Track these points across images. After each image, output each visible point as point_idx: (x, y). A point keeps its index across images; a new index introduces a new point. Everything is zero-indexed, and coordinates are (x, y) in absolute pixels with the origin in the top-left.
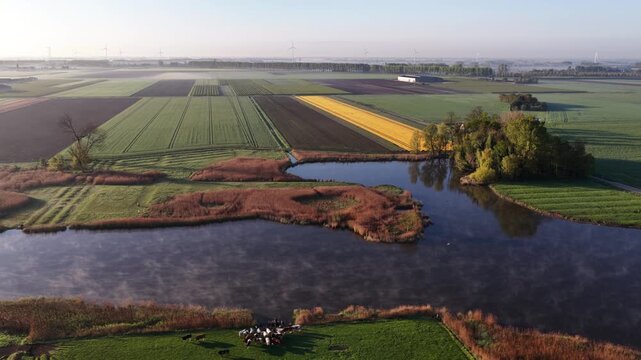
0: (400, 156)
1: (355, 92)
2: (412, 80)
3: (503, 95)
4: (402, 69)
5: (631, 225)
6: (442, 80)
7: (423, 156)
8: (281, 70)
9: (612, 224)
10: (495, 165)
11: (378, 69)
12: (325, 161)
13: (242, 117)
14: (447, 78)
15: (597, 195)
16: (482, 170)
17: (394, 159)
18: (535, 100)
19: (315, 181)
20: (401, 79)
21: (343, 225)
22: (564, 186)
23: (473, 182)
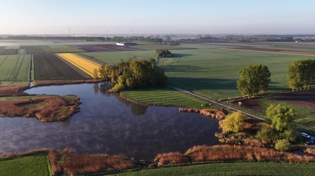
0: (87, 81)
1: (89, 51)
2: (123, 44)
3: (158, 50)
4: (120, 39)
5: (169, 105)
6: (136, 44)
7: (99, 80)
8: (60, 41)
9: (161, 105)
10: (124, 83)
11: (109, 39)
12: (48, 85)
13: (19, 65)
14: (140, 43)
15: (165, 93)
16: (119, 85)
17: (84, 82)
18: (170, 52)
19: (35, 95)
20: (118, 44)
21: (32, 115)
22: (152, 90)
23: (114, 91)
